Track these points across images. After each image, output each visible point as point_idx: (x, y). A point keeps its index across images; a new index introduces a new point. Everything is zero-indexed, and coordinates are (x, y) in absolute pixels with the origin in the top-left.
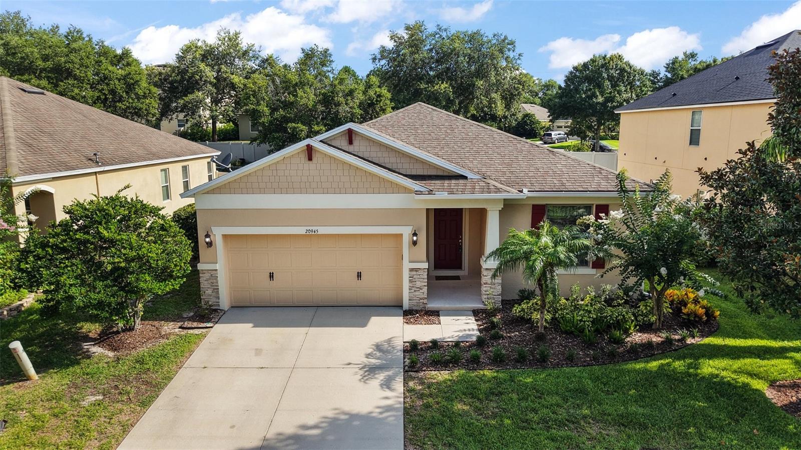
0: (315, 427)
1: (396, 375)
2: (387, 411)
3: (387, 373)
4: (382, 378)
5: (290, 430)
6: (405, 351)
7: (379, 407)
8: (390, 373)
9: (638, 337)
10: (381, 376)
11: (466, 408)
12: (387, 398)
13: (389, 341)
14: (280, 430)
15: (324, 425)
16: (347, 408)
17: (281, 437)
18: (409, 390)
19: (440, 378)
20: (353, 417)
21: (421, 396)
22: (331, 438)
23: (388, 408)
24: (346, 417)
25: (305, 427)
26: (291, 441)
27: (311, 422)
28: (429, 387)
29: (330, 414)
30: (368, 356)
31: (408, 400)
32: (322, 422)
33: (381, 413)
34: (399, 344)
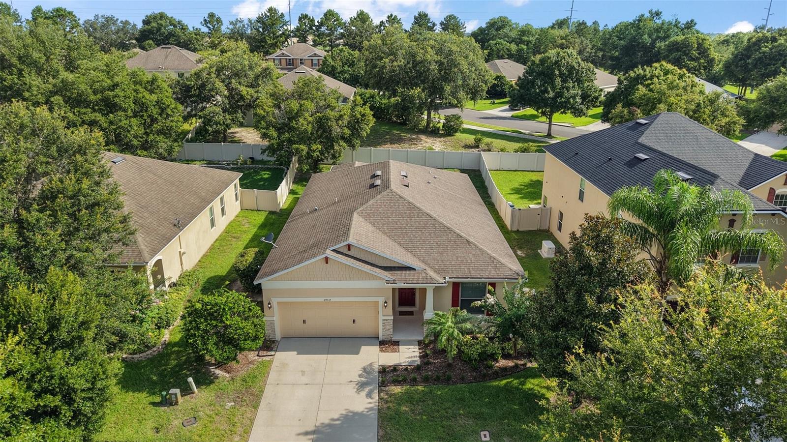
0: (338, 420)
1: (374, 389)
2: (370, 411)
3: (370, 387)
4: (367, 391)
5: (327, 421)
6: (379, 372)
7: (367, 408)
8: (371, 387)
9: (502, 363)
10: (367, 390)
11: (407, 409)
12: (370, 403)
13: (371, 364)
14: (322, 422)
15: (342, 418)
16: (351, 409)
17: (323, 425)
18: (381, 399)
19: (396, 391)
20: (355, 414)
21: (387, 402)
22: (345, 425)
23: (371, 409)
24: (351, 414)
25: (333, 420)
26: (327, 428)
27: (336, 416)
28: (390, 397)
29: (344, 412)
30: (360, 376)
31: (380, 404)
32: (341, 417)
33: (368, 412)
34: (376, 367)
